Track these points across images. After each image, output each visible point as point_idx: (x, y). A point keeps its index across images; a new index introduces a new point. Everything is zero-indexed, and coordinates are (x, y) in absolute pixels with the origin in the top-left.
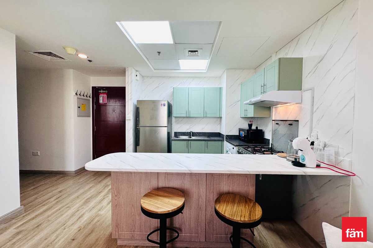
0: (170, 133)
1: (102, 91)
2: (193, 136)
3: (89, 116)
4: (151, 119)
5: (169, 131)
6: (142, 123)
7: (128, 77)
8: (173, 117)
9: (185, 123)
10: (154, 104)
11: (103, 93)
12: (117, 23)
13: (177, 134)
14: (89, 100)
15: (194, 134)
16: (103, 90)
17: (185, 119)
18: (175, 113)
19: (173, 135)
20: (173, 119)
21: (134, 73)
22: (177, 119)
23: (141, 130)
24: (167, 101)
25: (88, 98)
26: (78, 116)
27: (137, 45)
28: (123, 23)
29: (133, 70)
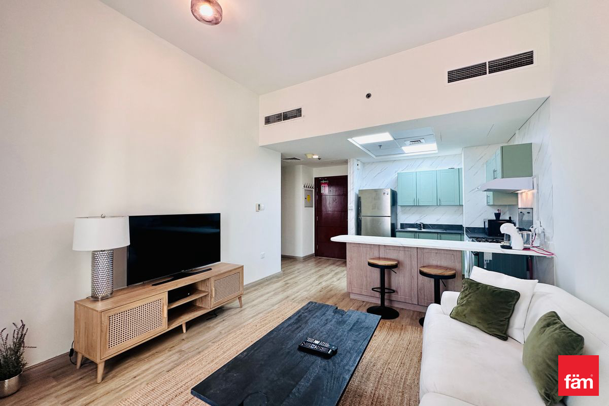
0: (395, 224)
1: (323, 182)
2: (424, 228)
3: (312, 207)
4: (372, 209)
5: (393, 222)
6: (363, 213)
7: (350, 167)
8: (398, 207)
9: (414, 213)
10: (376, 194)
11: (325, 183)
12: (349, 140)
13: (403, 226)
14: (312, 191)
15: (425, 226)
16: (325, 180)
17: (413, 208)
18: (400, 202)
19: (399, 226)
20: (399, 209)
21: (356, 163)
22: (404, 208)
23: (363, 219)
24: (390, 189)
25: (312, 189)
26: (306, 207)
27: (361, 145)
28: (353, 139)
29: (355, 160)
